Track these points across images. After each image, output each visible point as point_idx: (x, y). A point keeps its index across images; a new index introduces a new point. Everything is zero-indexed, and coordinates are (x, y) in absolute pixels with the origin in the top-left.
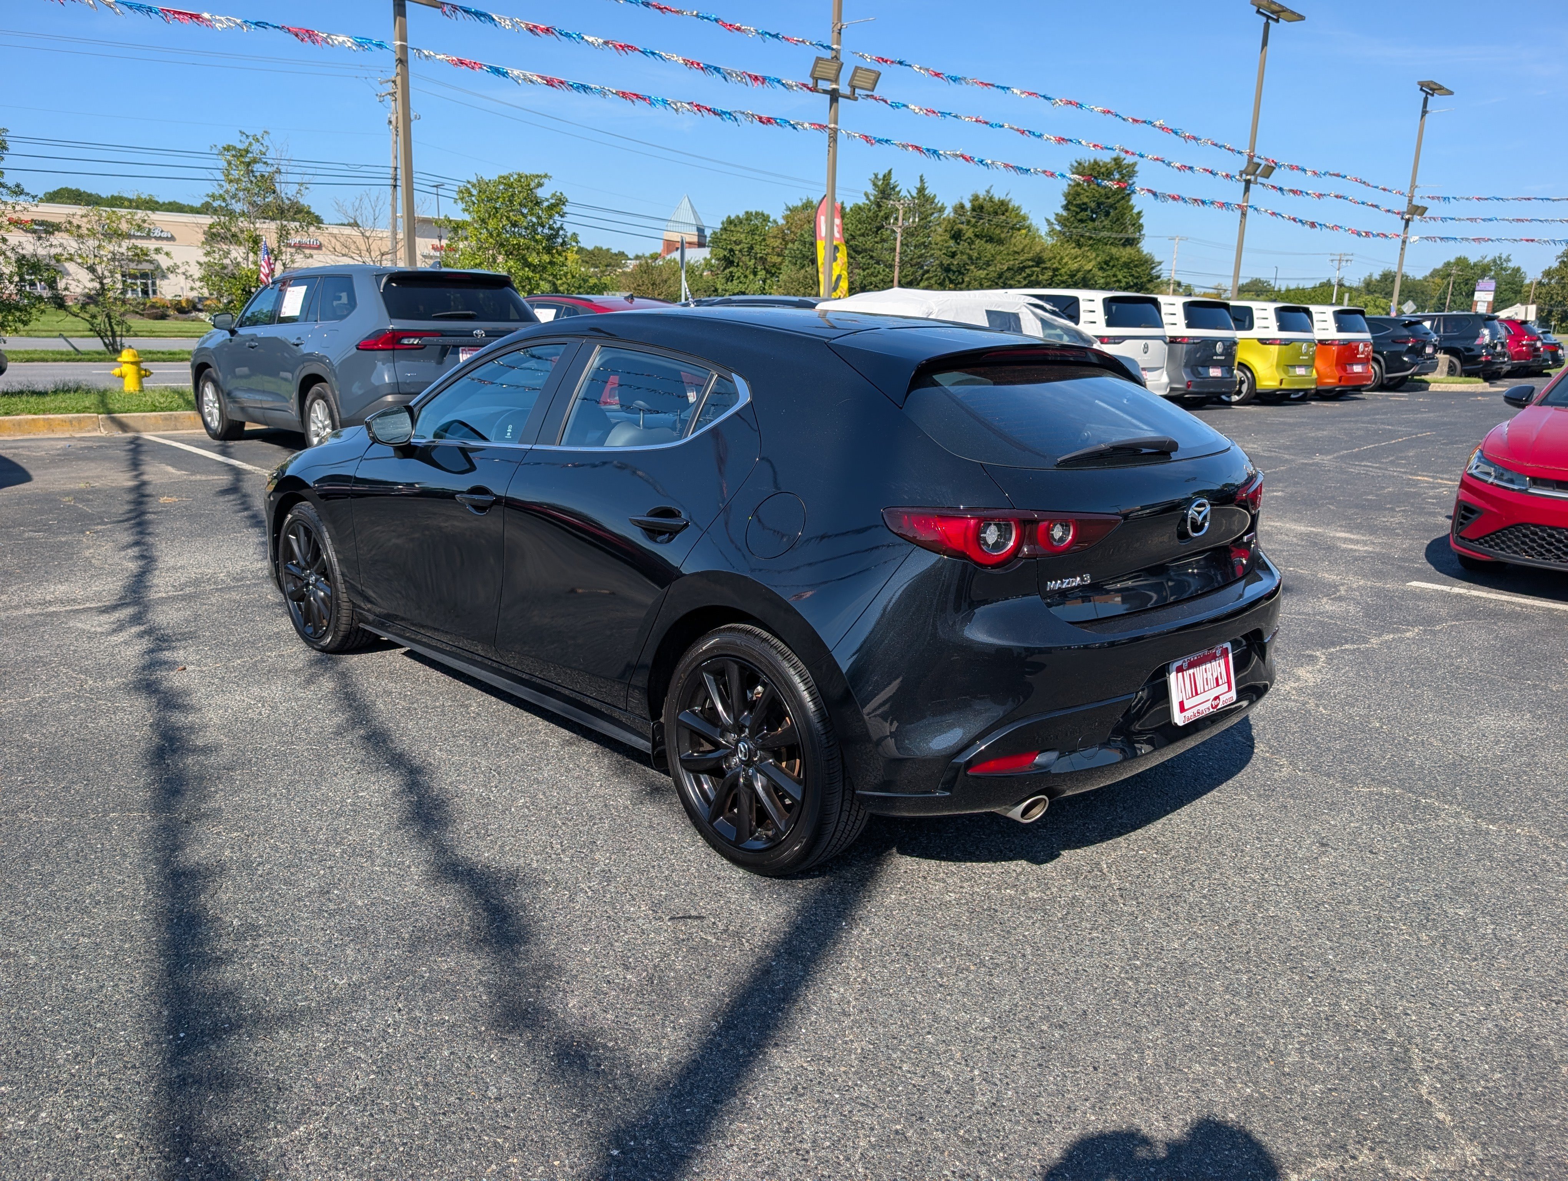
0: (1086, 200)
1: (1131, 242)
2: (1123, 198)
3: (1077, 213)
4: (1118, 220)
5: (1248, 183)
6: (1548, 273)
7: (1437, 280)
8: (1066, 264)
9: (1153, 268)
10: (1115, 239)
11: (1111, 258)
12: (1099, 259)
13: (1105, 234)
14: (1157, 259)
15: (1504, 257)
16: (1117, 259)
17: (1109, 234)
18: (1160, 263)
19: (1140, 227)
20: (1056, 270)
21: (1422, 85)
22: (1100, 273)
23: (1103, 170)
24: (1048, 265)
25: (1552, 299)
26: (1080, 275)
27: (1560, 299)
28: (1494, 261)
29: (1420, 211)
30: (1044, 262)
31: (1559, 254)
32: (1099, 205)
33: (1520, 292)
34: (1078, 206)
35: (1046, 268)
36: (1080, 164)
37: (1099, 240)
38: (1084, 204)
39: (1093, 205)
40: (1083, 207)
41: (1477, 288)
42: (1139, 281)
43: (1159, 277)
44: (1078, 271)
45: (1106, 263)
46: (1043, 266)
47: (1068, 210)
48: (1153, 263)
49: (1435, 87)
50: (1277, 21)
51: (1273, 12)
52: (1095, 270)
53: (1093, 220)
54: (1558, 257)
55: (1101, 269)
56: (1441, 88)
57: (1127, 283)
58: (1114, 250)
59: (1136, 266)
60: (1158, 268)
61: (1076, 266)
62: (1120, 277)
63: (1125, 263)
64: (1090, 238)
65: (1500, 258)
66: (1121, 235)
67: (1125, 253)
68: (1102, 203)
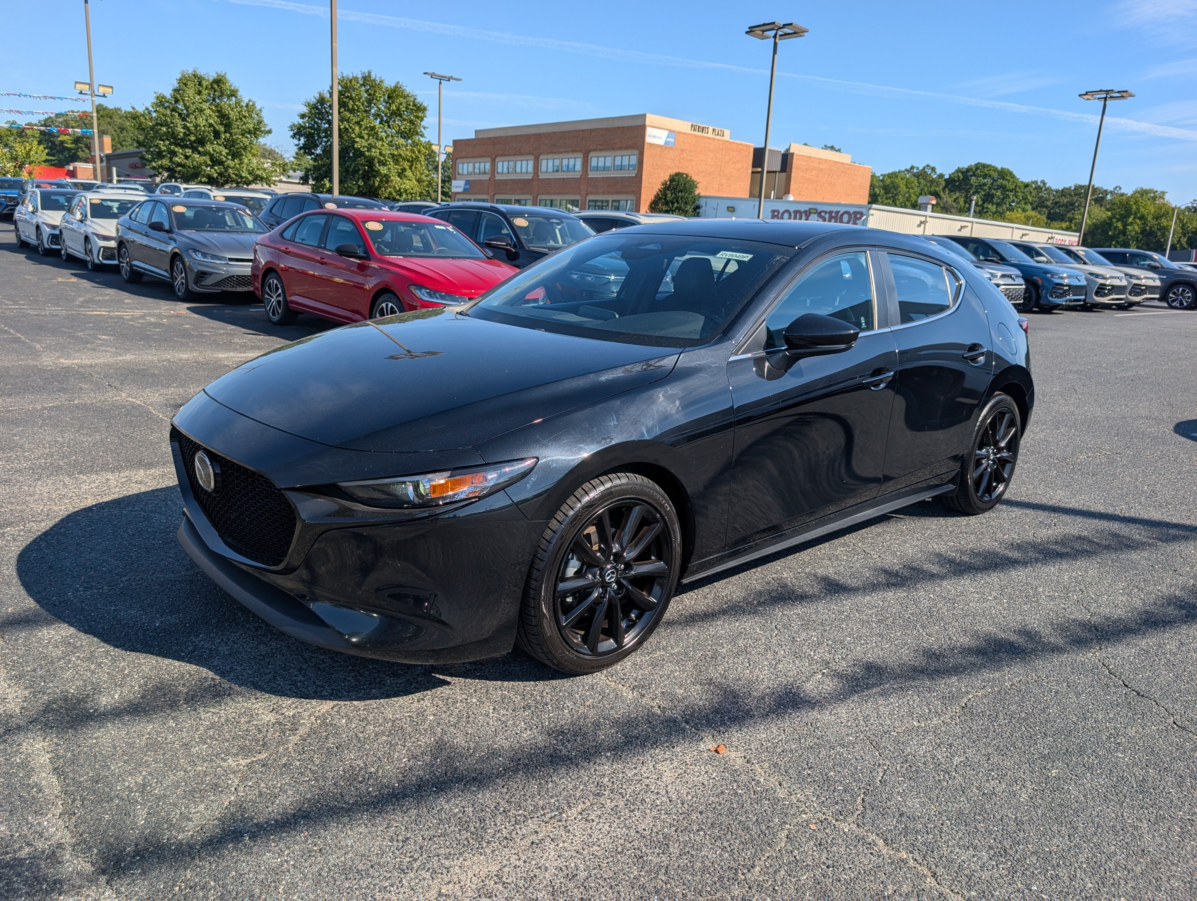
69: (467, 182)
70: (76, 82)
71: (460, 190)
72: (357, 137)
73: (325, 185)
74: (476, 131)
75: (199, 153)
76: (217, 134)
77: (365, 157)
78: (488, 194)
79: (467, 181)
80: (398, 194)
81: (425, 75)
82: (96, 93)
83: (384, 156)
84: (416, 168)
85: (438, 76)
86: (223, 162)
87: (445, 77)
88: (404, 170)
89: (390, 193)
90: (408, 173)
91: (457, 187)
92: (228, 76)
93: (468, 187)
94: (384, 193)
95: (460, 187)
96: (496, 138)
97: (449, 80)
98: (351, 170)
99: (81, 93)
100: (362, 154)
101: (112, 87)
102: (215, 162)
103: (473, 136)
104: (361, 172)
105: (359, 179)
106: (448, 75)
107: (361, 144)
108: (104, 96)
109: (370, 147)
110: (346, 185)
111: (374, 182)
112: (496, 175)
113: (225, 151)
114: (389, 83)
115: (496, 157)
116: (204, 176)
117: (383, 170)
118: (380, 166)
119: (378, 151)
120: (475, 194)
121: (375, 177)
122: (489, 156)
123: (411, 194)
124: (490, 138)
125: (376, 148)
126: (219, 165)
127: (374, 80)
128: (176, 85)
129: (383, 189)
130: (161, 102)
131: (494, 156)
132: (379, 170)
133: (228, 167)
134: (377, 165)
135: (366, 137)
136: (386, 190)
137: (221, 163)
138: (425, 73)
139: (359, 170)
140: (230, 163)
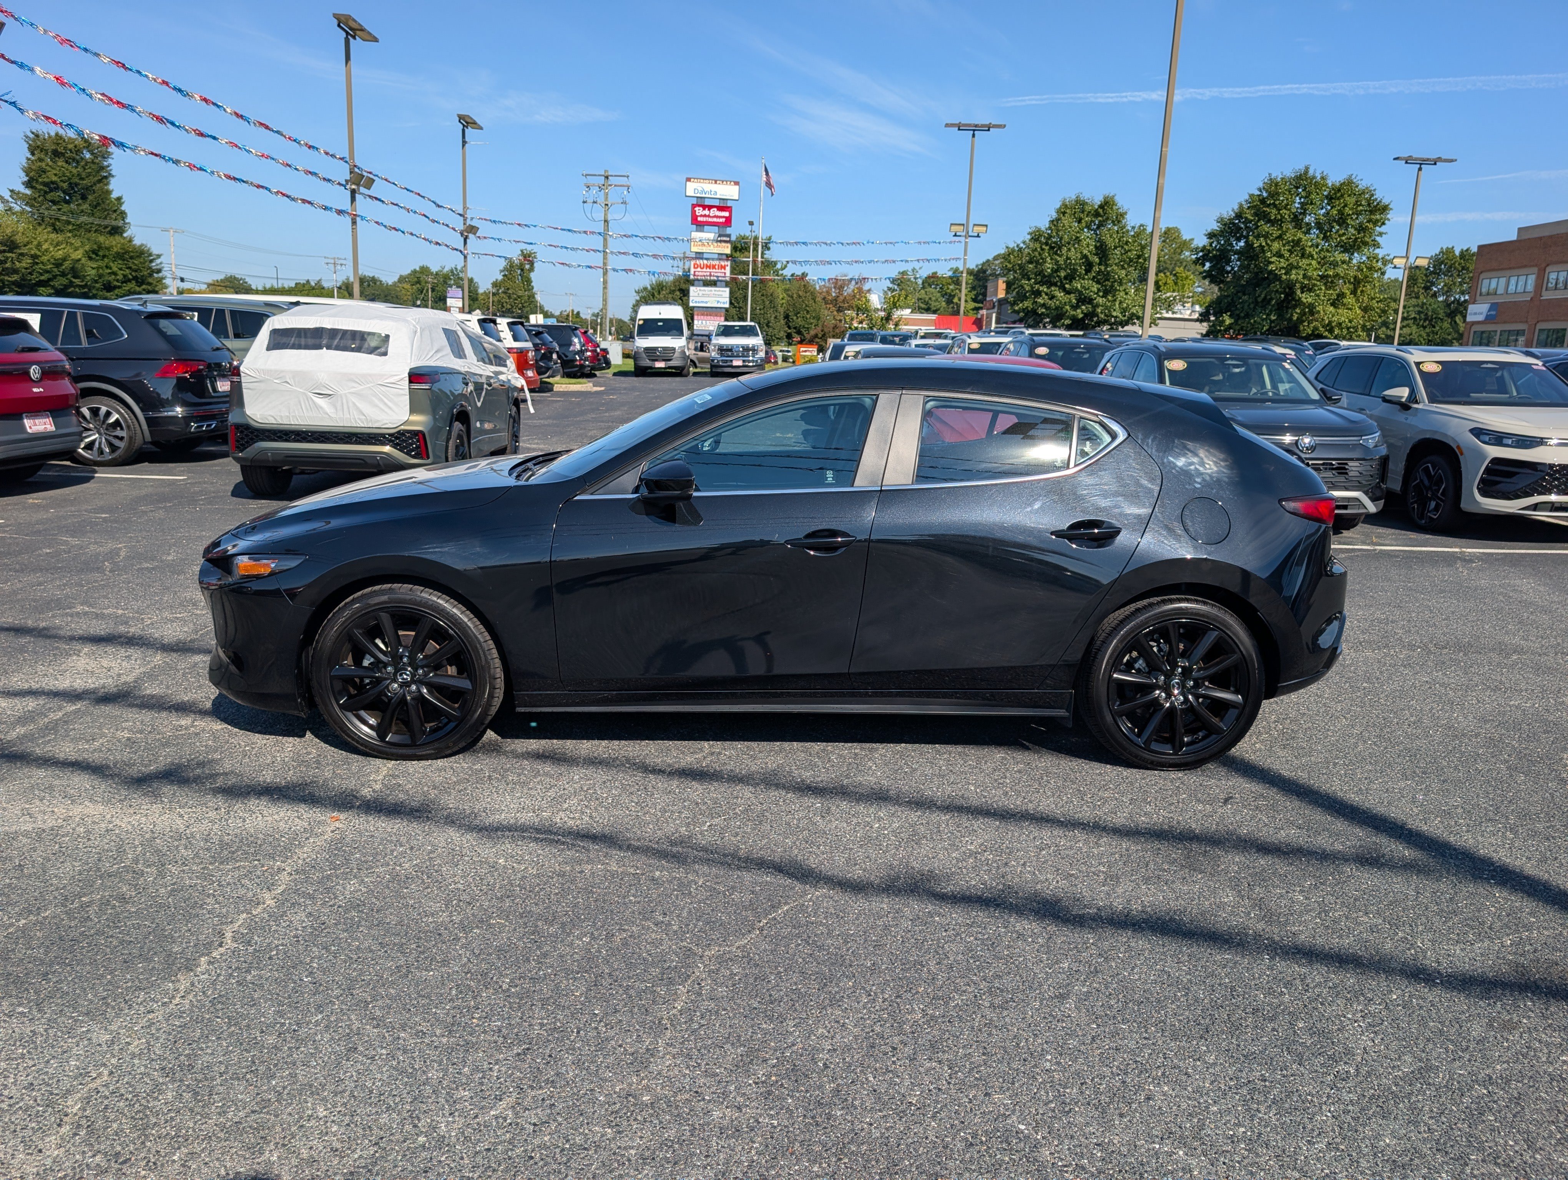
0: (54, 179)
1: (116, 231)
2: (100, 181)
3: (46, 192)
4: (98, 204)
5: (353, 192)
6: (495, 284)
7: (407, 286)
8: (46, 250)
9: (151, 261)
10: (100, 225)
11: (100, 247)
12: (87, 248)
13: (83, 219)
14: (155, 251)
15: (459, 268)
16: (108, 249)
17: (91, 220)
18: (159, 256)
19: (123, 215)
20: (34, 257)
21: (461, 118)
22: (90, 264)
23: (70, 146)
24: (24, 250)
25: (503, 307)
26: (67, 264)
27: (509, 307)
28: (452, 271)
29: (473, 229)
30: (17, 247)
31: (502, 268)
32: (72, 186)
33: (477, 299)
34: (45, 184)
35: (22, 254)
36: (37, 136)
37: (80, 226)
38: (53, 183)
39: (65, 186)
40: (52, 187)
41: (448, 295)
42: (139, 274)
43: (159, 271)
44: (64, 259)
45: (94, 252)
46: (19, 251)
47: (32, 187)
48: (150, 255)
49: (469, 120)
50: (354, 38)
51: (351, 29)
52: (84, 260)
53: (67, 202)
54: (501, 271)
55: (90, 259)
56: (475, 123)
57: (125, 276)
58: (101, 239)
59: (131, 258)
60: (158, 261)
61: (60, 254)
62: (115, 269)
63: (118, 253)
64: (69, 223)
65: (456, 269)
66: (106, 222)
67: (114, 242)
68: (77, 185)
69: (1493, 306)
70: (952, 224)
71: (1481, 318)
72: (1274, 255)
73: (1224, 321)
74: (1520, 230)
75: (1064, 290)
76: (1089, 266)
77: (1281, 282)
78: (1527, 322)
79: (1492, 304)
80: (1326, 330)
81: (1396, 161)
82: (970, 234)
83: (1310, 278)
84: (1362, 291)
85: (1416, 159)
86: (1092, 299)
87: (1428, 160)
88: (1341, 295)
89: (1316, 328)
90: (1350, 300)
91: (1475, 314)
92: (1117, 199)
93: (1493, 313)
94: (1306, 329)
95: (1481, 314)
96: (1551, 237)
97: (1435, 164)
98: (1260, 299)
99: (955, 235)
100: (1277, 278)
101: (986, 226)
102: (1083, 299)
103: (1514, 237)
104: (1273, 302)
105: (1271, 311)
106: (1434, 156)
107: (1276, 265)
108: (978, 236)
109: (1289, 269)
110: (1252, 321)
111: (1292, 315)
112: (1544, 293)
113: (1095, 287)
114: (1335, 178)
115: (1548, 265)
116: (1068, 317)
117: (1306, 298)
118: (1302, 293)
119: (1302, 272)
120: (1505, 322)
121: (1295, 307)
122: (1536, 266)
123: (1348, 329)
124: (1541, 238)
125: (1298, 267)
126: (1089, 303)
127: (1314, 177)
128: (1054, 215)
129: (1306, 324)
130: (1036, 236)
131: (1543, 265)
132: (1300, 298)
133: (1098, 306)
134: (1299, 292)
135: (1287, 255)
136: (1309, 323)
137: (1090, 301)
138: (1395, 159)
139: (1272, 299)
140: (1101, 301)
